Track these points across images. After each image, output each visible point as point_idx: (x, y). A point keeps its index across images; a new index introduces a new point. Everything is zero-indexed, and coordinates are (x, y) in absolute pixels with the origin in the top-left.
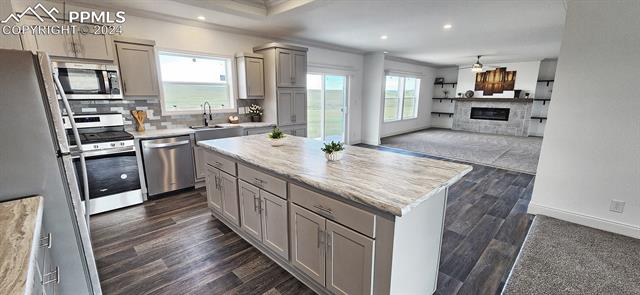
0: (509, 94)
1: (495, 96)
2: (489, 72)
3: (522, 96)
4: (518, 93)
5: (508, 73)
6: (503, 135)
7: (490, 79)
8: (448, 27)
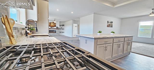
0: (55, 28)
1: (53, 28)
2: (51, 23)
3: (58, 28)
4: (57, 27)
5: (55, 23)
6: (56, 36)
7: (51, 24)
8: (72, 13)
